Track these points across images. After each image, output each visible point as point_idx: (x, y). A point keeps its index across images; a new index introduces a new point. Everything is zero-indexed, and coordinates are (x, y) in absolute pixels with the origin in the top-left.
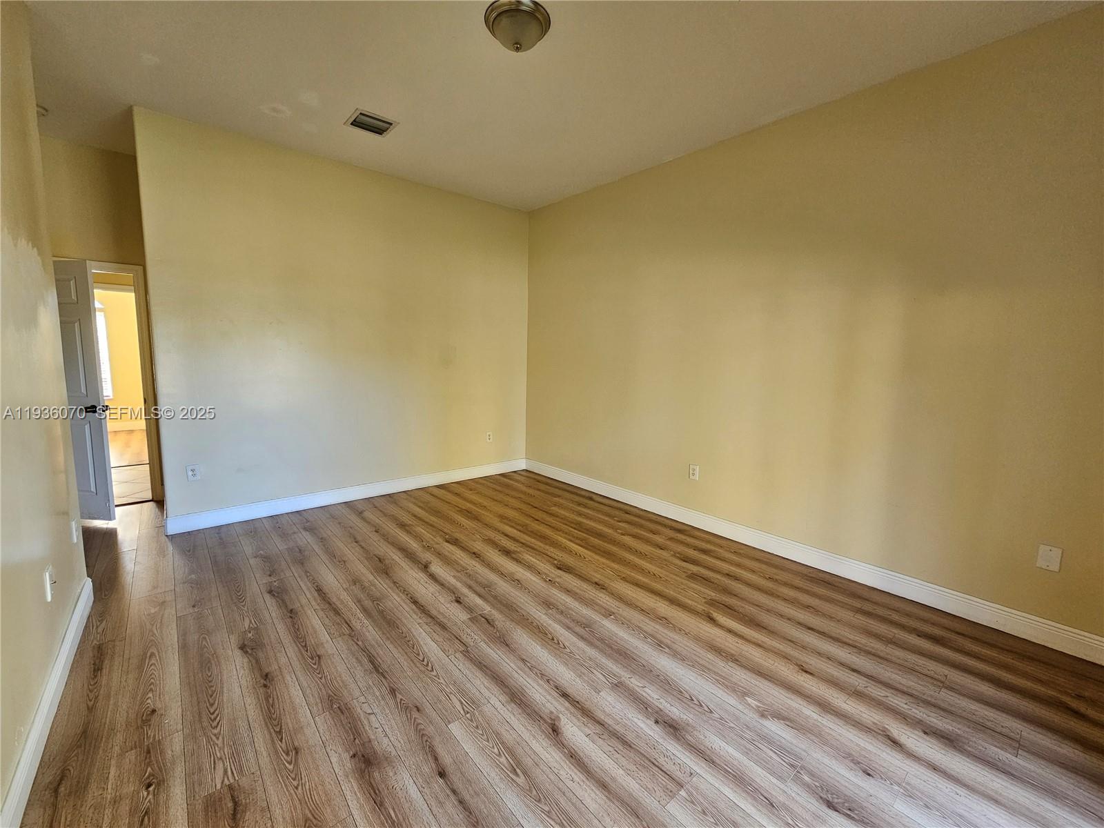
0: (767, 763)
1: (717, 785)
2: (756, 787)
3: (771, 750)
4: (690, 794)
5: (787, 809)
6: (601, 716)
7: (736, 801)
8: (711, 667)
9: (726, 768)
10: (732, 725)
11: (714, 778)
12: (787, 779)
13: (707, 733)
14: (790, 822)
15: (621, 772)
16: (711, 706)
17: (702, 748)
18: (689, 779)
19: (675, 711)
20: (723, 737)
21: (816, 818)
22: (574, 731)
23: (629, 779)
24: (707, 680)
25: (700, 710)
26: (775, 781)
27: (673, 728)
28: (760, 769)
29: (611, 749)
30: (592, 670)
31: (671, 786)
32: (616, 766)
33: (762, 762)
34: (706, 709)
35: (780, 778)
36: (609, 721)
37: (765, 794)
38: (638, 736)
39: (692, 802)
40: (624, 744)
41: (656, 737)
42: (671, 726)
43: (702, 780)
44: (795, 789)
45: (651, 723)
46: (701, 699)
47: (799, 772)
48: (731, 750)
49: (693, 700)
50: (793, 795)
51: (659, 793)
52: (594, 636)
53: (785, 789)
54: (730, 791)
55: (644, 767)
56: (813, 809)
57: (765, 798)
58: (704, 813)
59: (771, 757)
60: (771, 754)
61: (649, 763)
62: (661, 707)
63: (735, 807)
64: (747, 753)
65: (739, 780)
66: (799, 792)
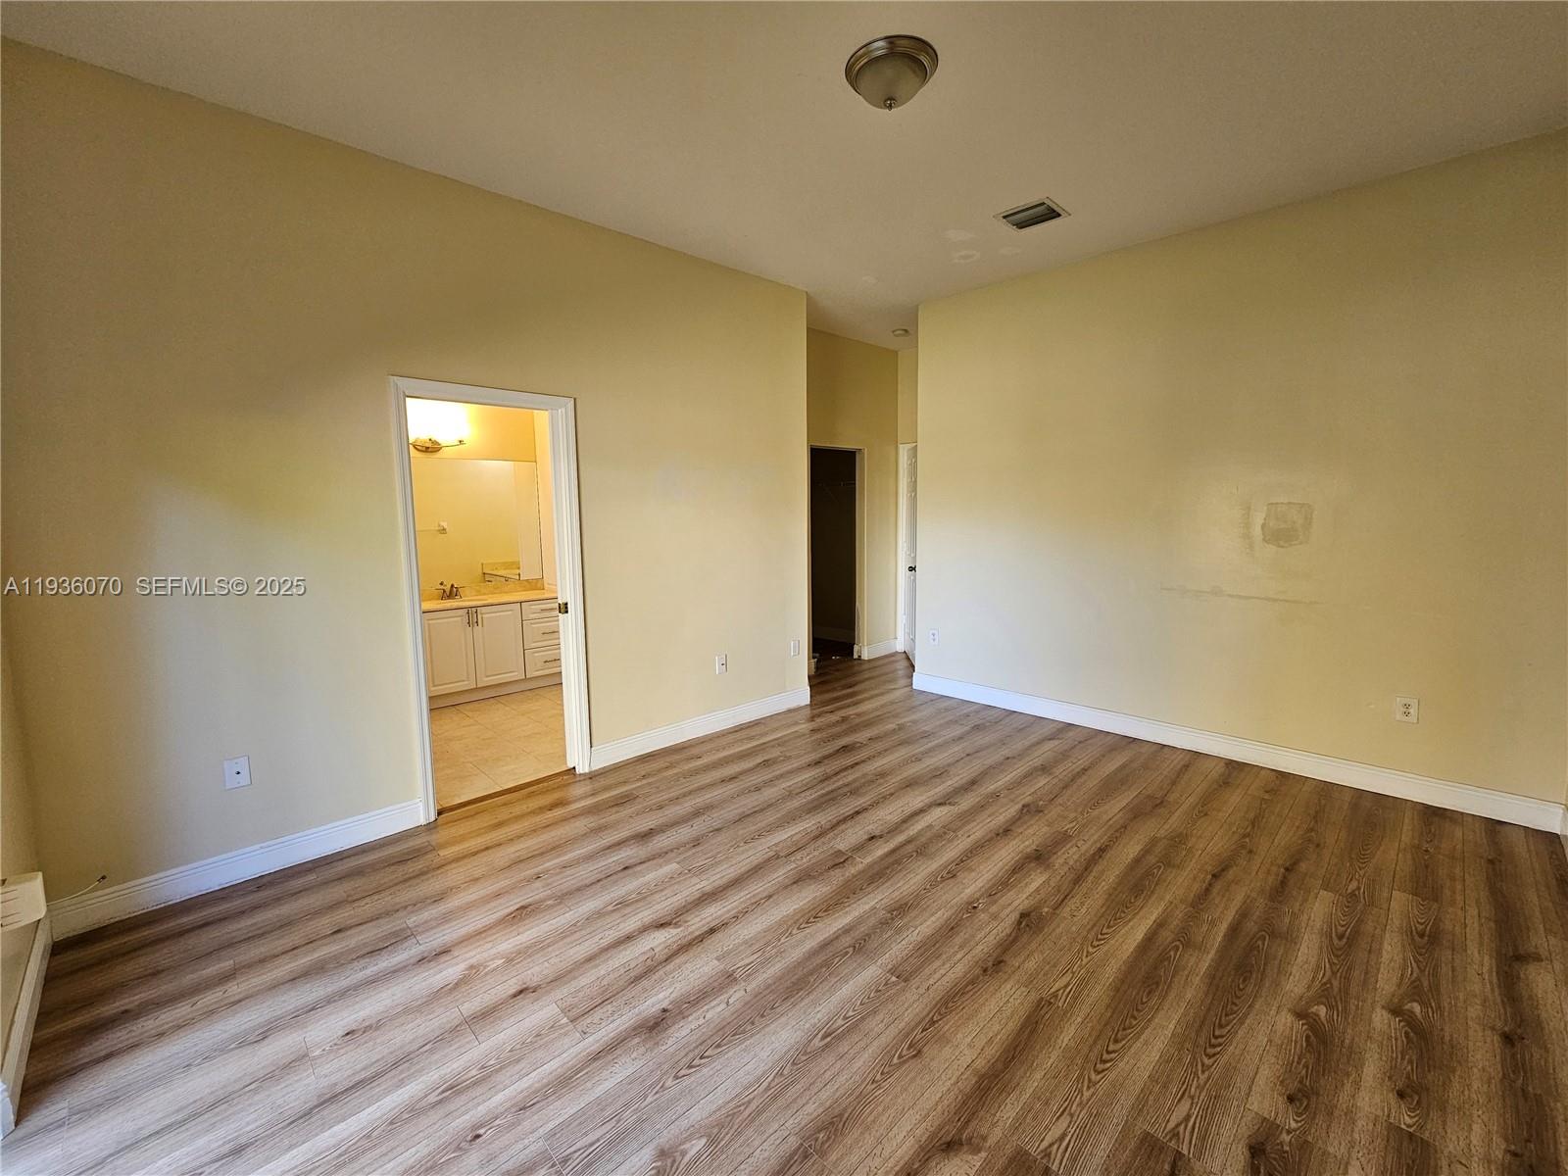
0: (580, 1124)
1: (565, 1055)
2: (550, 1099)
3: (598, 1140)
4: (562, 1027)
5: (513, 1125)
6: (678, 961)
7: (540, 1070)
8: (781, 1102)
9: (583, 1073)
10: (649, 1099)
11: (574, 1055)
12: (549, 1142)
13: (639, 1063)
14: (497, 1122)
15: (603, 972)
16: (687, 1081)
17: (618, 1052)
18: (579, 1030)
19: (681, 1033)
20: (631, 1081)
21: (490, 1157)
22: (660, 940)
23: (593, 978)
24: (747, 1088)
25: (681, 1064)
26: (551, 1125)
27: (655, 1026)
28: (572, 1112)
29: (632, 966)
30: (760, 953)
31: (575, 1012)
32: (610, 969)
33: (581, 1119)
34: (683, 1072)
35: (552, 1134)
36: (670, 967)
37: (538, 1106)
38: (645, 990)
39: (552, 1027)
40: (636, 977)
41: (641, 1008)
42: (657, 1024)
43: (574, 1043)
44: (532, 1148)
45: (665, 1005)
46: (705, 1070)
47: (553, 1166)
48: (608, 1085)
49: (701, 1058)
50: (526, 1141)
51: (570, 1001)
52: (834, 956)
53: (537, 1135)
54: (554, 1068)
55: (604, 991)
56: (502, 1158)
57: (534, 1104)
58: (538, 1035)
59: (586, 1134)
60: (591, 1138)
61: (606, 997)
62: (690, 1018)
63: (534, 1067)
64: (600, 1104)
65: (564, 1082)
66: (527, 1151)
